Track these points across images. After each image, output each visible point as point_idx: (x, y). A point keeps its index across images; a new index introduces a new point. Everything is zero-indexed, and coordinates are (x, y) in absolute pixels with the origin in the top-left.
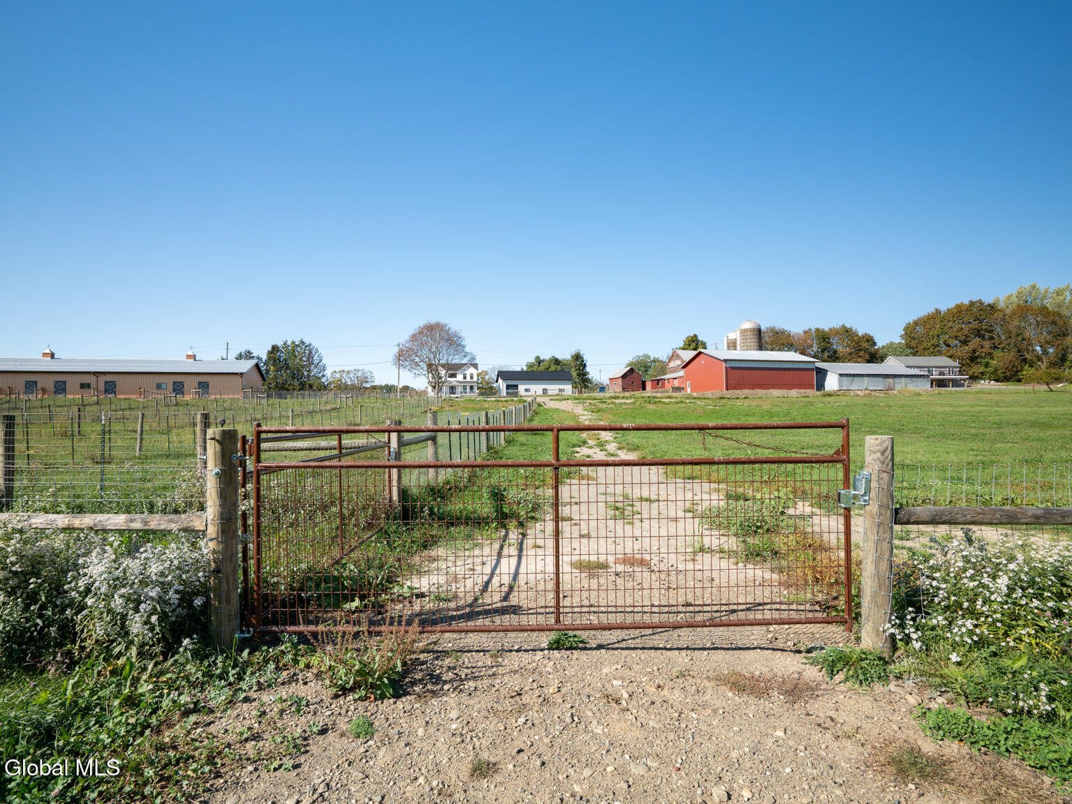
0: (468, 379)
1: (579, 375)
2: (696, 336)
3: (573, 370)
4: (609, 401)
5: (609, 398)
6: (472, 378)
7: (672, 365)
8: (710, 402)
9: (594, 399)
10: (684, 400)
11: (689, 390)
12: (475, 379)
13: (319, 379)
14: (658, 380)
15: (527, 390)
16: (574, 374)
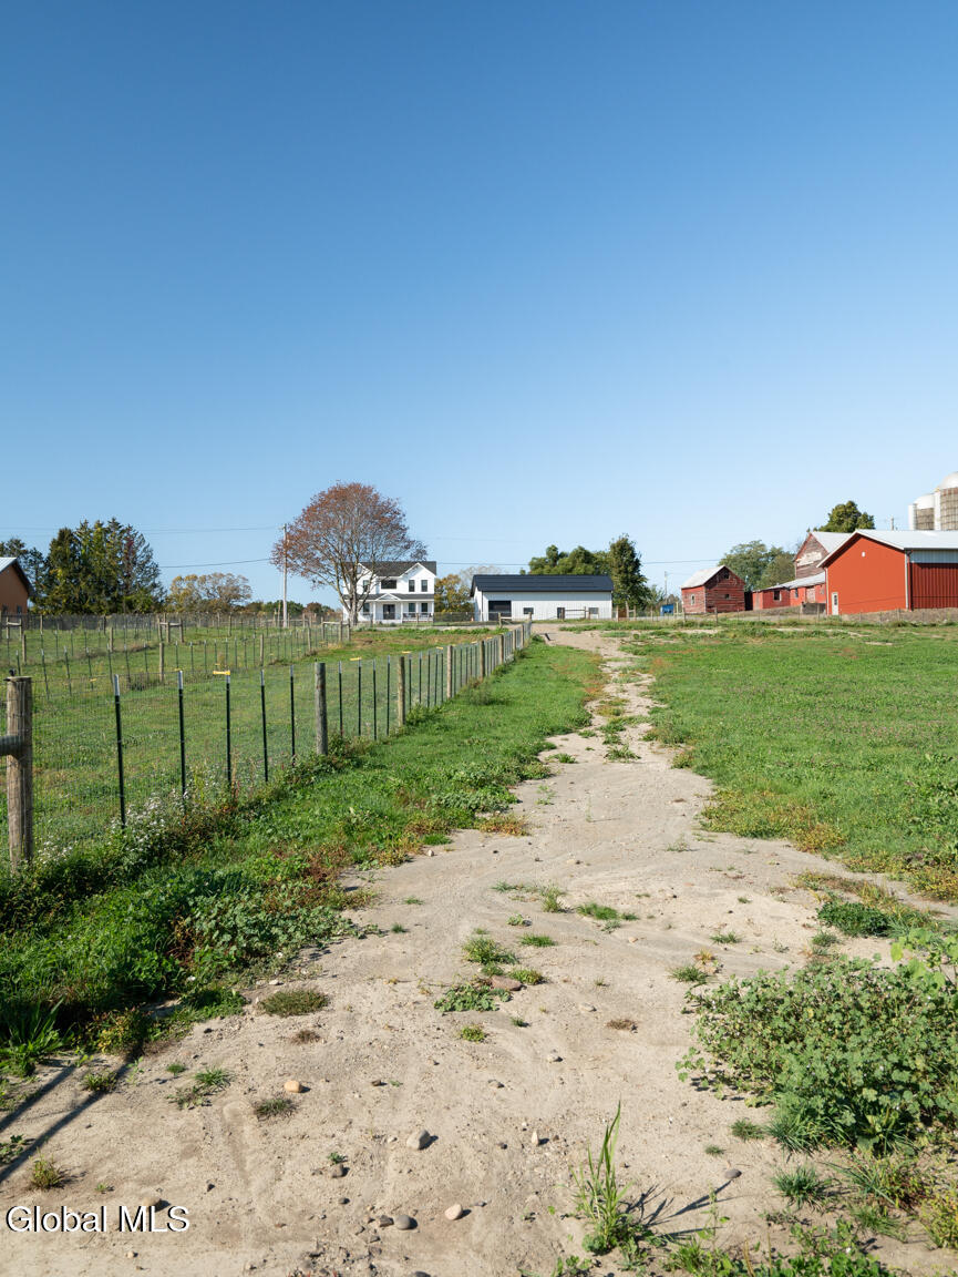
0: (418, 590)
1: (625, 581)
2: (852, 504)
3: (614, 571)
4: (673, 632)
5: (674, 627)
6: (424, 588)
7: (804, 560)
8: (876, 632)
9: (645, 629)
10: (822, 629)
11: (835, 610)
12: (431, 590)
13: (147, 591)
14: (777, 591)
15: (528, 611)
16: (616, 579)
